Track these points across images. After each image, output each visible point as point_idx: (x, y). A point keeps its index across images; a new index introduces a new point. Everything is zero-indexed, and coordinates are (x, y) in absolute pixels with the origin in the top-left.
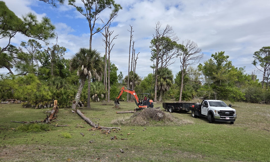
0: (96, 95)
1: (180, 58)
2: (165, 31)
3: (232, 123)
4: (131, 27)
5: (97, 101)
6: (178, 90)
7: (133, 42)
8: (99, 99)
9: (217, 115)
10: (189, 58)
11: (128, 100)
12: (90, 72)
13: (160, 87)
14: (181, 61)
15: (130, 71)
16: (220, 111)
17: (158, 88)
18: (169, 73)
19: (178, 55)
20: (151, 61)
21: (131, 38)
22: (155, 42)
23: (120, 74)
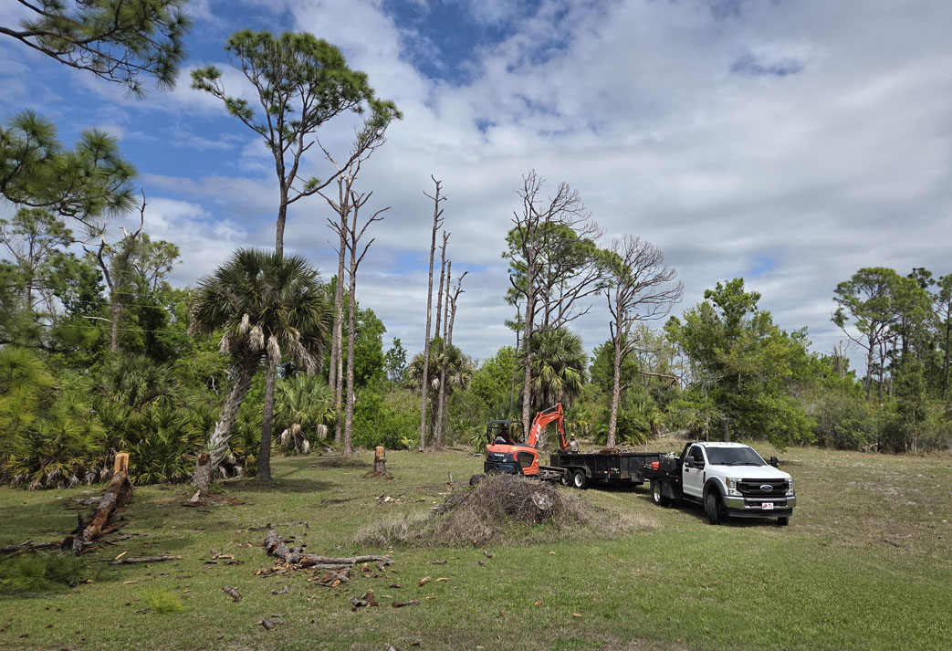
0: (296, 427)
1: (608, 296)
2: (555, 202)
3: (782, 522)
4: (438, 183)
5: (298, 451)
6: (602, 408)
7: (444, 237)
8: (306, 444)
9: (733, 495)
10: (636, 297)
11: (423, 444)
12: (273, 340)
13: (542, 396)
14: (610, 307)
15: (433, 335)
16: (744, 480)
17: (535, 401)
18: (571, 345)
19: (601, 286)
20: (507, 303)
21: (436, 221)
22: (523, 236)
23: (393, 347)
